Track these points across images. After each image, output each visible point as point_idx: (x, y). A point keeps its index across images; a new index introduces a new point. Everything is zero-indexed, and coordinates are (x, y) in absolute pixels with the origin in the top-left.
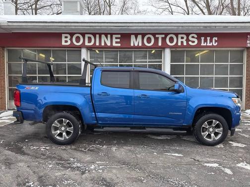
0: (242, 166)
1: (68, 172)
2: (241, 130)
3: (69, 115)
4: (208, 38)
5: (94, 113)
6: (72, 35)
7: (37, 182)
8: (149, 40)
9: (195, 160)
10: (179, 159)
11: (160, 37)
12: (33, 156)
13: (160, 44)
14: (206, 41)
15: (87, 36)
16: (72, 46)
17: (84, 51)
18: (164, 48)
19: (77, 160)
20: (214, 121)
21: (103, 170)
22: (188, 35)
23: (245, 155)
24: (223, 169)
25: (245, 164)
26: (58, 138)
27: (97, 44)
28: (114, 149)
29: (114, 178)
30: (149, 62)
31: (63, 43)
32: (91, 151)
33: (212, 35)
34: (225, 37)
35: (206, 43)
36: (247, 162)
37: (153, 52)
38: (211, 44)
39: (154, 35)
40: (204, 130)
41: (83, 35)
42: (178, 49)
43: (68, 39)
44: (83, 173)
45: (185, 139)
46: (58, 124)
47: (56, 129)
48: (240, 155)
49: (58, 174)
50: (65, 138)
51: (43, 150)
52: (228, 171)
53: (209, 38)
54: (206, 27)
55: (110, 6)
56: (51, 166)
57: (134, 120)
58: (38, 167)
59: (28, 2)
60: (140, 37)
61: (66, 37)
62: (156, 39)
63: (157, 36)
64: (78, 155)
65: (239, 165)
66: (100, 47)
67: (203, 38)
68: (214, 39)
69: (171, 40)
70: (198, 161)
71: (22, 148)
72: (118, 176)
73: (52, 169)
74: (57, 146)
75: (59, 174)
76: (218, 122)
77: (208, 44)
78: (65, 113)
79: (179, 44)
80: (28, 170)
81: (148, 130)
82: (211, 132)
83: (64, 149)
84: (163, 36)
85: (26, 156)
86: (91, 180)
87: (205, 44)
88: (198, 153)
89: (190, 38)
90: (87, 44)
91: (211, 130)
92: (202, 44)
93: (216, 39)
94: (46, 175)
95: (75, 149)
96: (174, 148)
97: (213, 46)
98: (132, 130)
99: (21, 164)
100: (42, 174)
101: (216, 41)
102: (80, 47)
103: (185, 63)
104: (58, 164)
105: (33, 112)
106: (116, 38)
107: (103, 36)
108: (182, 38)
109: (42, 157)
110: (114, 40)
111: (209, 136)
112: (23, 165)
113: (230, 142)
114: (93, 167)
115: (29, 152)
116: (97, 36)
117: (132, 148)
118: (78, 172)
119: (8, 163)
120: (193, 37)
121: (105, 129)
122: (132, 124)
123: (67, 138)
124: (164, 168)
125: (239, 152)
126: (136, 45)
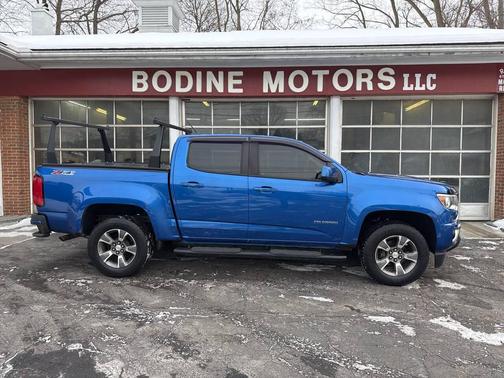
0: (440, 323)
1: (115, 323)
2: (468, 259)
3: (128, 222)
4: (418, 76)
5: (174, 220)
6: (151, 72)
7: (58, 337)
8: (298, 81)
9: (352, 309)
10: (323, 308)
11: (320, 74)
12: (60, 294)
13: (320, 88)
14: (412, 81)
15: (179, 74)
16: (151, 93)
17: (173, 103)
18: (329, 97)
19: (136, 304)
20: (400, 237)
21: (177, 321)
22: (376, 69)
23: (455, 304)
24: (400, 326)
25: (449, 319)
26: (109, 264)
27: (199, 89)
28: (208, 286)
29: (193, 333)
30: (300, 123)
31: (135, 89)
32: (167, 288)
33: (425, 70)
34: (454, 72)
35: (412, 86)
36: (452, 317)
37: (316, 103)
38: (423, 88)
39: (308, 70)
40: (382, 254)
41: (172, 72)
42: (357, 98)
43: (143, 81)
44: (141, 324)
45: (350, 272)
46: (110, 238)
47: (107, 247)
48: (445, 303)
49: (97, 324)
50: (121, 264)
51: (81, 285)
52: (409, 331)
53: (420, 75)
54: (409, 54)
55: (238, 12)
56: (88, 312)
57: (248, 234)
58: (64, 313)
59: (81, 8)
60: (280, 75)
61: (140, 77)
62: (313, 79)
63: (314, 72)
64: (142, 295)
65: (435, 321)
66: (204, 95)
67: (406, 76)
68: (429, 77)
69: (343, 80)
70: (358, 311)
71: (45, 280)
72: (201, 331)
73: (88, 316)
74: (106, 279)
75: (100, 324)
76: (408, 240)
77: (418, 88)
78: (121, 219)
79: (359, 88)
80: (47, 316)
81: (274, 252)
82: (394, 259)
83: (119, 285)
84: (327, 72)
85: (49, 295)
86: (152, 336)
87: (411, 88)
88: (363, 298)
89: (381, 76)
90: (179, 89)
91: (395, 254)
92: (406, 88)
93: (434, 76)
94: (74, 326)
95: (138, 285)
96: (321, 287)
97: (427, 92)
98: (242, 253)
99: (36, 307)
100: (70, 324)
101: (433, 82)
102: (166, 96)
103: (371, 126)
104: (100, 309)
105: (64, 216)
106: (235, 78)
107: (210, 74)
108: (365, 76)
109: (77, 296)
110: (231, 82)
111: (391, 267)
112: (40, 308)
113: (436, 280)
114: (161, 315)
115: (56, 288)
116: (199, 74)
117: (243, 286)
118: (132, 323)
119: (16, 305)
120: (386, 74)
121: (196, 250)
122: (245, 242)
123: (126, 264)
124: (290, 320)
125: (446, 298)
126: (273, 90)
